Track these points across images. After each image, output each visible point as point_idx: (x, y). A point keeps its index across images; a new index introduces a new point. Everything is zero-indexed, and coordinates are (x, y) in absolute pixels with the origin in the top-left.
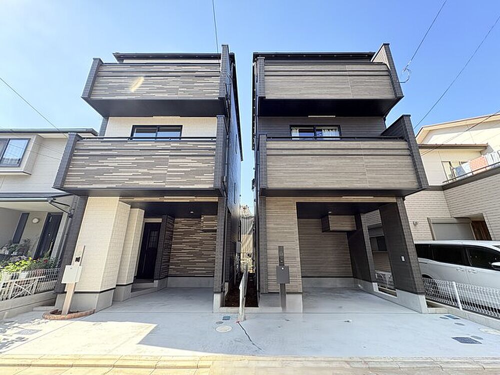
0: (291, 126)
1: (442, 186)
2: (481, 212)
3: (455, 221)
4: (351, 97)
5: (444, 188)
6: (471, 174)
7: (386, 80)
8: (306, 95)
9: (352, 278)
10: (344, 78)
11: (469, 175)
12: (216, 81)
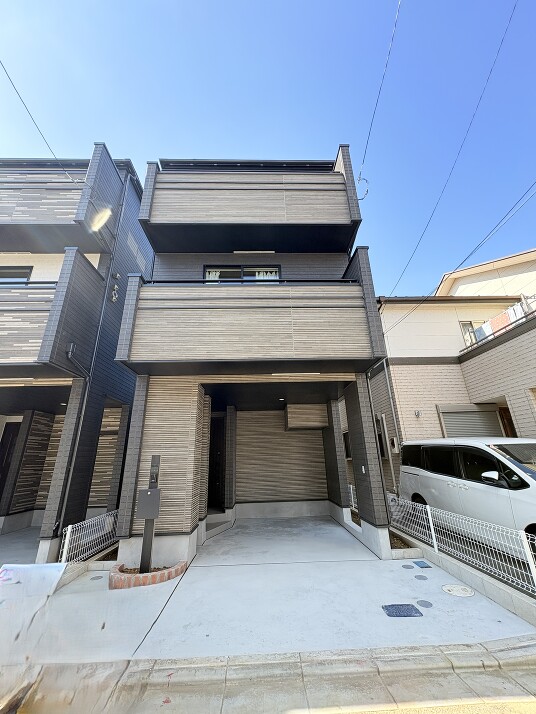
0: (206, 267)
1: (459, 358)
2: (503, 393)
3: (475, 408)
4: (285, 222)
5: (460, 360)
6: (492, 337)
7: (340, 197)
8: (215, 218)
9: (327, 502)
10: (278, 193)
11: (490, 338)
12: (76, 196)
